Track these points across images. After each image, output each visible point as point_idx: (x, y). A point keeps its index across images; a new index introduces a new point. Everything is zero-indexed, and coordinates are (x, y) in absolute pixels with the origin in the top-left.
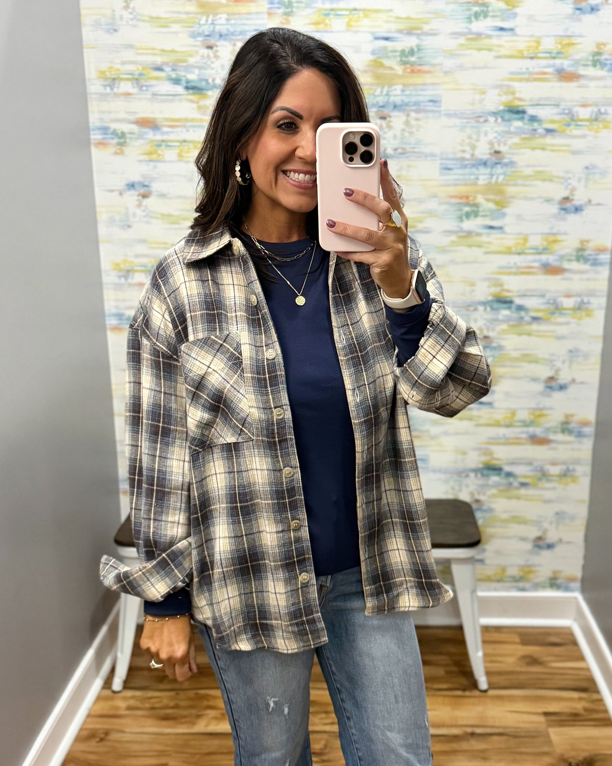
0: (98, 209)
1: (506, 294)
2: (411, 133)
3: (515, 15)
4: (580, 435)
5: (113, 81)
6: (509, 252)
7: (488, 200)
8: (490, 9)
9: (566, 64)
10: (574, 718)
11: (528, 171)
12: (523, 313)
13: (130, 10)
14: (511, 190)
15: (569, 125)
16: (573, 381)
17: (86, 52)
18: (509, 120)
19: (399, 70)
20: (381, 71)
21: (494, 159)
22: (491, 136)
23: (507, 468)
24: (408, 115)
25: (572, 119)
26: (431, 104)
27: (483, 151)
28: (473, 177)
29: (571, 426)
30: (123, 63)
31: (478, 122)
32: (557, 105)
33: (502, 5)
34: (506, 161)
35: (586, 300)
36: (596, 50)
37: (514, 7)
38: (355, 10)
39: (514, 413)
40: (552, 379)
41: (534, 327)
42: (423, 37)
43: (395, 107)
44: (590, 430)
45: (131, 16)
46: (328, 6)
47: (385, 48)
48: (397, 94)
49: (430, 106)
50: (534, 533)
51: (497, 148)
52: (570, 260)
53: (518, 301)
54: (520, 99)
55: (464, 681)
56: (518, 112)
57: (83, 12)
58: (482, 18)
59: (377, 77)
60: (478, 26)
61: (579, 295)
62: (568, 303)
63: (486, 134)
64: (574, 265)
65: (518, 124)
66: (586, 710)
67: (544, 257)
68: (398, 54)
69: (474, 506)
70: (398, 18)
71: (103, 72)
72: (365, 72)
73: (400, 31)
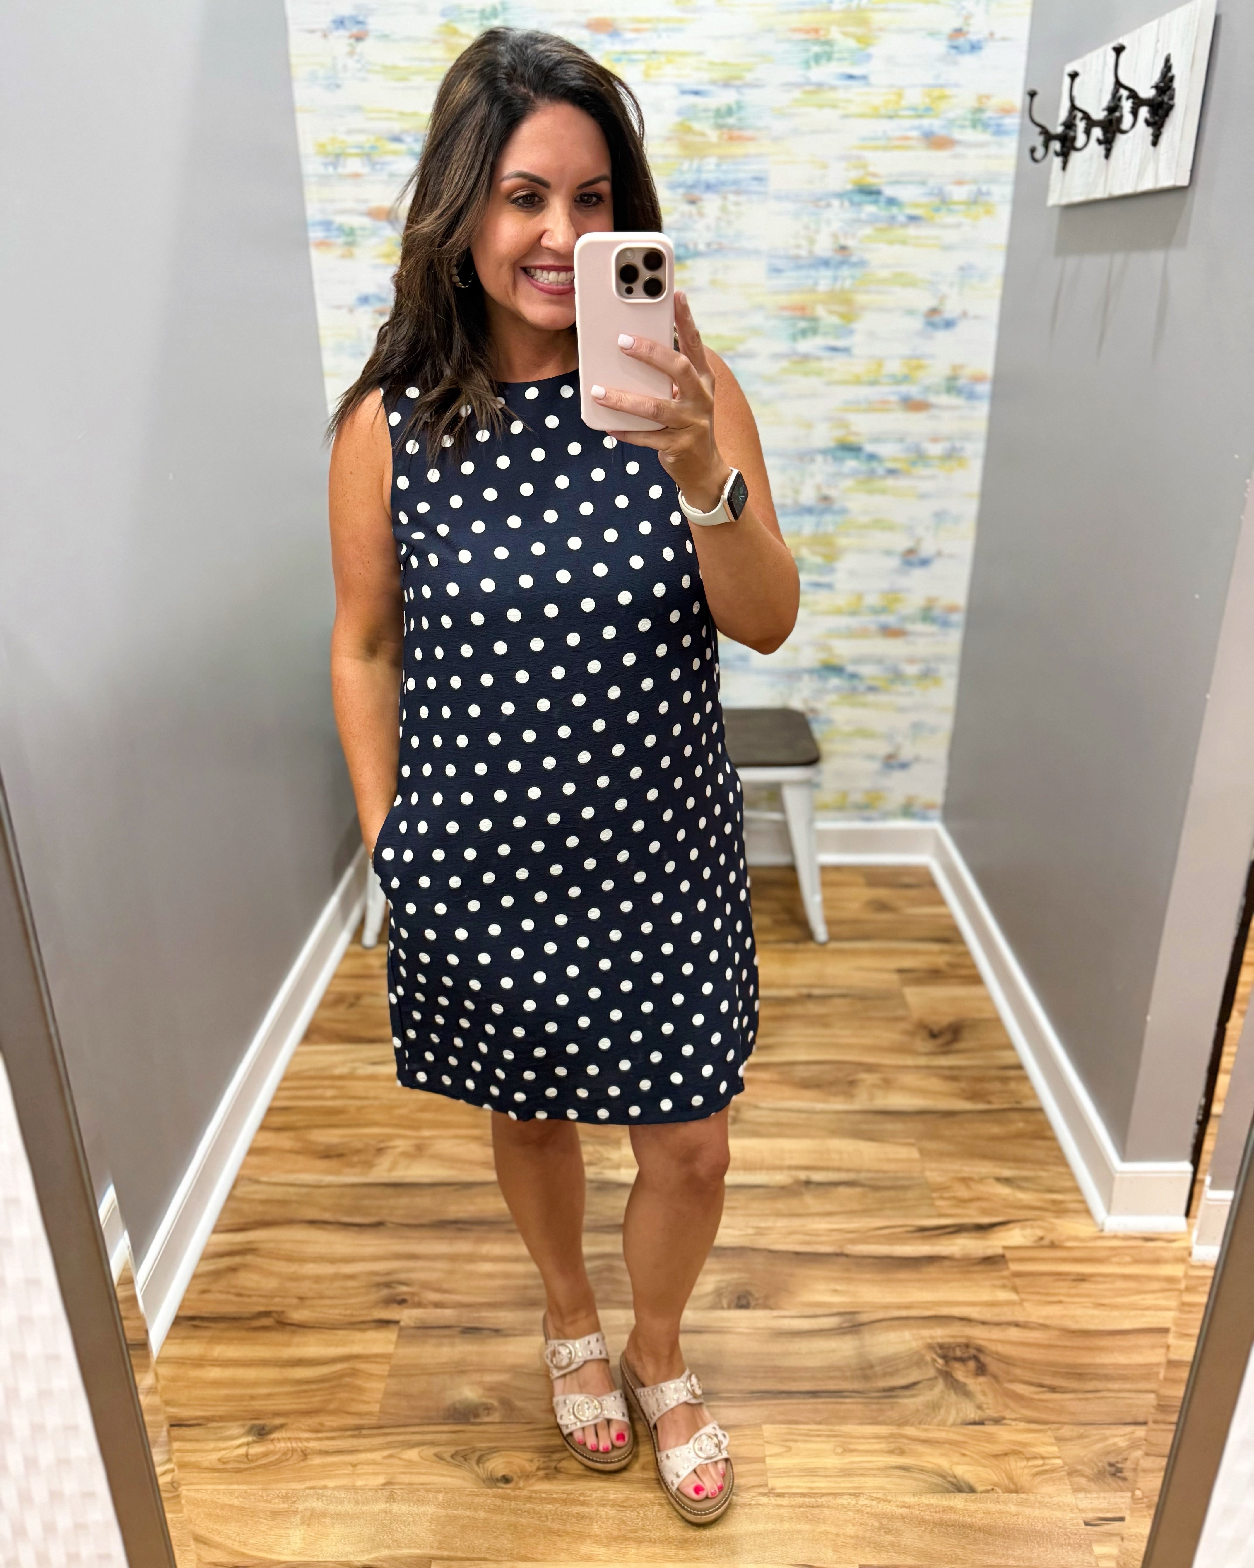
0: (322, 332)
1: (853, 439)
2: (729, 223)
3: (869, 57)
4: (945, 624)
5: (337, 158)
6: (857, 381)
7: (831, 312)
8: (836, 48)
9: (934, 124)
10: (935, 975)
11: (884, 273)
12: (875, 465)
13: (356, 57)
14: (861, 299)
15: (937, 210)
16: (939, 554)
17: (299, 116)
18: (859, 204)
19: (713, 136)
20: (689, 138)
21: (839, 257)
22: (836, 226)
23: (850, 668)
24: (725, 198)
25: (943, 202)
26: (755, 183)
27: (824, 247)
28: (810, 282)
29: (936, 612)
30: (350, 132)
31: (817, 206)
32: (923, 183)
33: (852, 43)
34: (854, 259)
35: (958, 445)
36: (975, 104)
37: (868, 45)
38: (654, 52)
39: (860, 596)
40: (911, 552)
41: (890, 482)
42: (746, 91)
43: (709, 187)
44: (958, 618)
45: (358, 66)
46: (618, 47)
47: (694, 107)
48: (710, 169)
49: (755, 186)
50: (883, 748)
51: (843, 241)
52: (938, 392)
53: (869, 448)
54: (874, 175)
55: (796, 932)
56: (870, 192)
57: (294, 60)
58: (823, 62)
59: (685, 146)
60: (820, 73)
61: (948, 438)
62: (935, 450)
63: (829, 222)
64: (944, 399)
65: (870, 209)
66: (951, 965)
67: (904, 389)
68: (711, 114)
69: (810, 716)
70: (712, 64)
71: (322, 146)
72: (669, 139)
73: (714, 82)
